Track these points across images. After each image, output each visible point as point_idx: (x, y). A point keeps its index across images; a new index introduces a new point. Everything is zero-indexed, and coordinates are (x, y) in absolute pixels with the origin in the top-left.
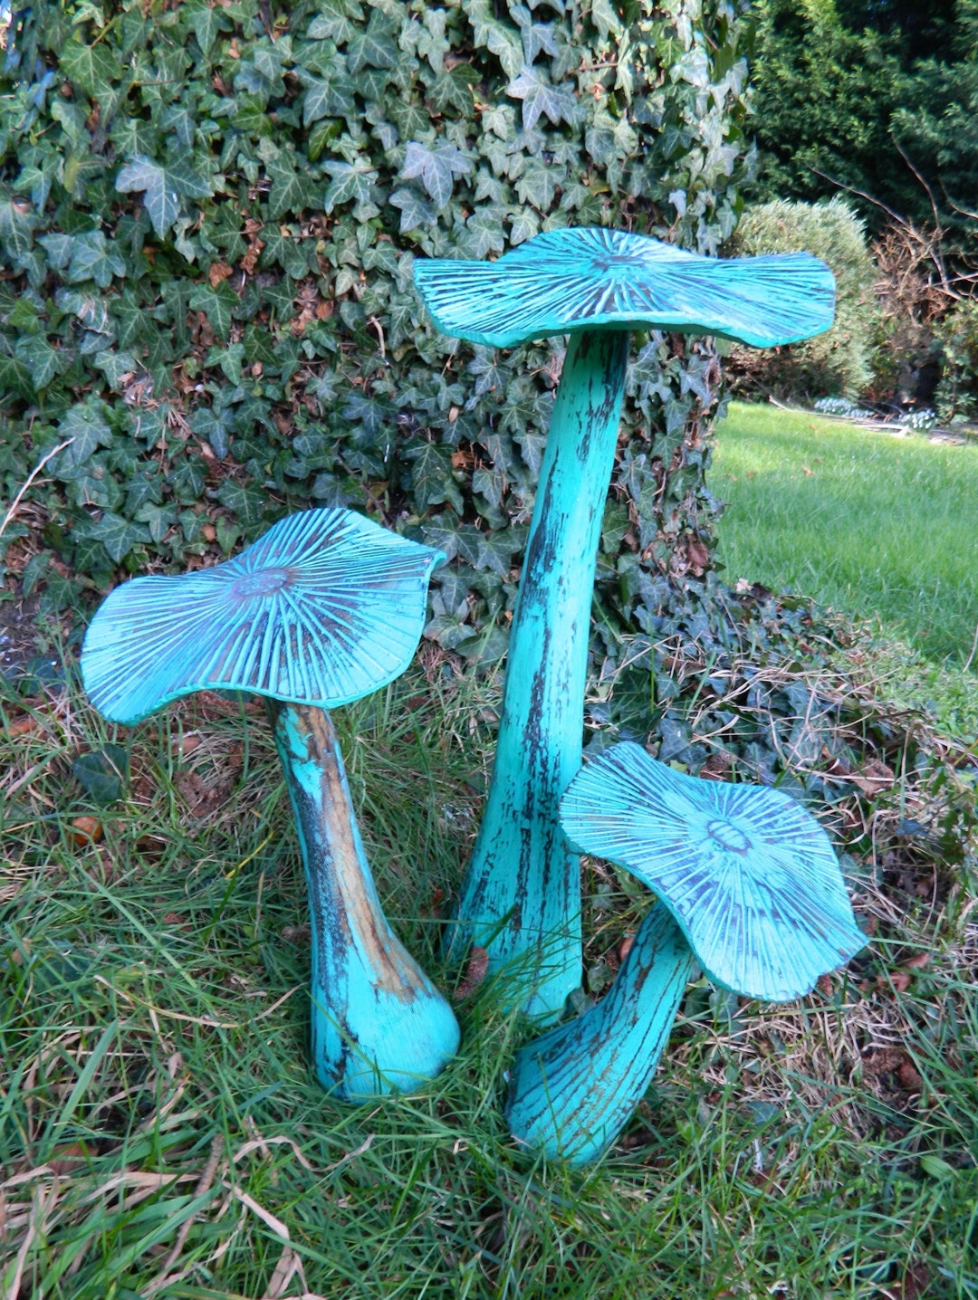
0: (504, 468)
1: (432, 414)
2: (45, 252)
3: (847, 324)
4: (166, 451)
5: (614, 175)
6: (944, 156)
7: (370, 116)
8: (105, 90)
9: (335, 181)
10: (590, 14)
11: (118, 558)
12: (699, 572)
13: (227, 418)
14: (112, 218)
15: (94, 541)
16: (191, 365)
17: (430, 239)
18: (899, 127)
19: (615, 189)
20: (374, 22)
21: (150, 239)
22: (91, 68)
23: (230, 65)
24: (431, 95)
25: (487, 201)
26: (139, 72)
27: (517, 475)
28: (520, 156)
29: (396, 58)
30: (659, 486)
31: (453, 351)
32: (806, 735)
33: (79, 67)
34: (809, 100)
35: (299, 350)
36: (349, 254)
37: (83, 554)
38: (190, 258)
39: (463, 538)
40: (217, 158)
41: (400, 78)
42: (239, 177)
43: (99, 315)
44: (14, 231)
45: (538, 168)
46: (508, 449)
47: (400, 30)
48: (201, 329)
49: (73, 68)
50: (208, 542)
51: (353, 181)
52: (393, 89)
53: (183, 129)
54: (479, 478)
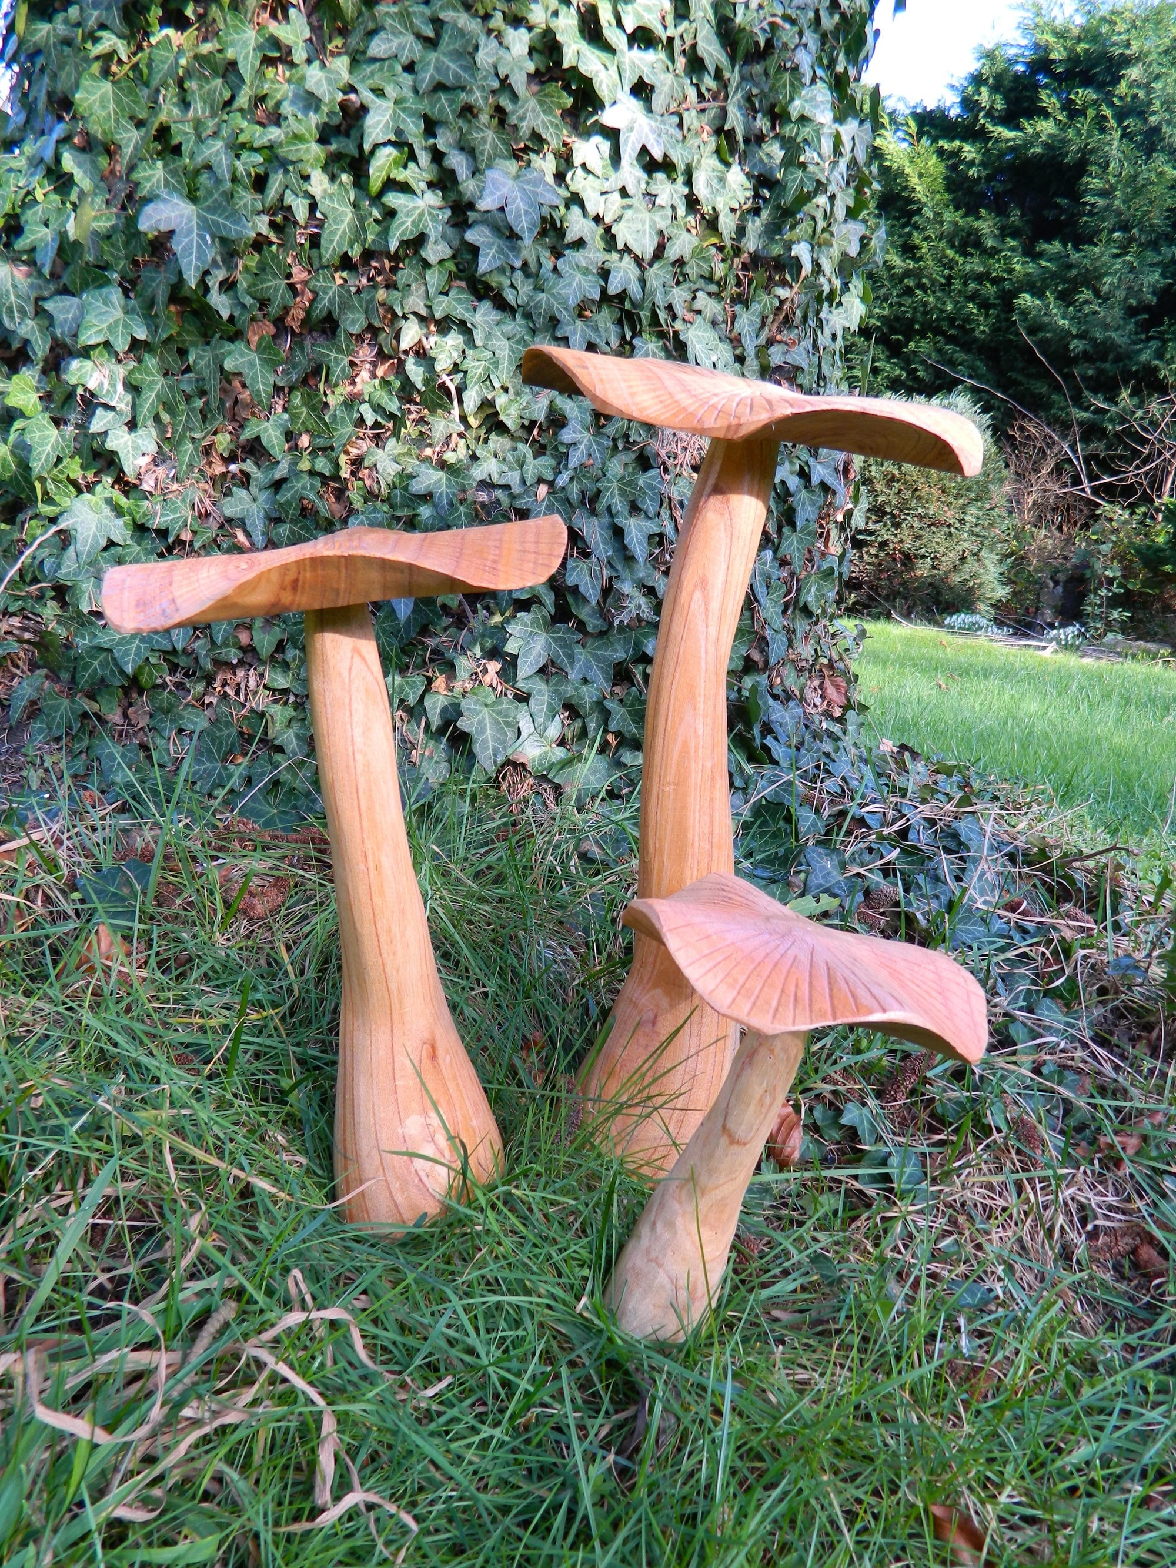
0: (603, 557)
1: (517, 489)
2: (50, 317)
3: (977, 530)
4: (191, 542)
5: (727, 223)
6: (1076, 346)
7: (441, 143)
8: (127, 130)
9: (400, 215)
10: (694, 46)
11: (129, 670)
12: (837, 712)
13: (266, 501)
14: (132, 275)
15: (101, 649)
16: (223, 442)
17: (512, 286)
18: (1024, 313)
19: (728, 243)
20: (446, 38)
21: (177, 294)
22: (112, 106)
23: (277, 90)
24: (513, 120)
25: (579, 244)
26: (168, 111)
27: (619, 567)
28: (616, 196)
29: (473, 76)
30: (789, 592)
31: (541, 417)
32: (983, 874)
33: (96, 106)
34: (921, 286)
35: (356, 415)
36: (416, 302)
37: (86, 668)
38: (225, 314)
39: (555, 640)
40: (259, 196)
41: (477, 98)
42: (285, 218)
43: (113, 385)
44: (12, 298)
45: (638, 211)
46: (608, 534)
47: (476, 48)
48: (236, 402)
49: (90, 107)
50: (241, 648)
51: (421, 215)
52: (468, 111)
53: (220, 162)
54: (573, 569)
